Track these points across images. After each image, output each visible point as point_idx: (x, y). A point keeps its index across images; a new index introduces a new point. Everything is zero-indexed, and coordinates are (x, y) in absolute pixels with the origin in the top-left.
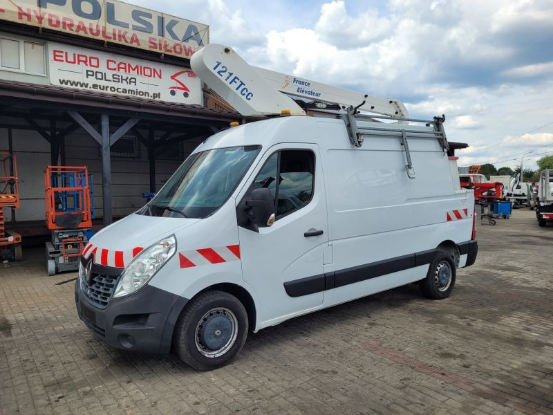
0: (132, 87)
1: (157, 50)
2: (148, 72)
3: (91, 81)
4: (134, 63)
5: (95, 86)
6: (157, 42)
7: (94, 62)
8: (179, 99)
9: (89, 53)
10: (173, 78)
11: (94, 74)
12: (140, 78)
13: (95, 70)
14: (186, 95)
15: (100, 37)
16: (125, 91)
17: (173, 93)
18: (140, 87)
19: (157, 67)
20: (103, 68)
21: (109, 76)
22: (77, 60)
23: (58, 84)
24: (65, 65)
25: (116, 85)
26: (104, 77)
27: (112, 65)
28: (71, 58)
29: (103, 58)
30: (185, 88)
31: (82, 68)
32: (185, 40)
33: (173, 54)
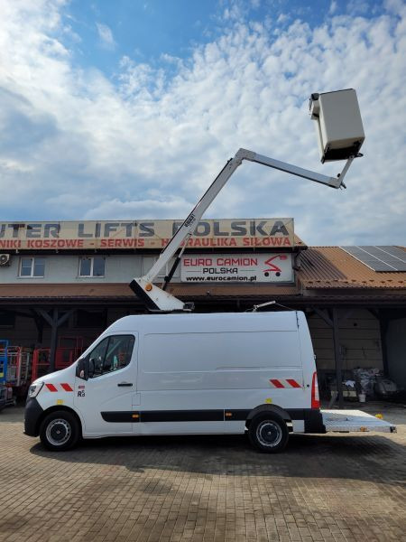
0: (235, 275)
1: (250, 246)
2: (246, 262)
3: (207, 275)
4: (236, 257)
5: (209, 278)
6: (250, 241)
7: (209, 262)
8: (272, 278)
9: (205, 257)
10: (267, 263)
11: (208, 270)
12: (240, 268)
13: (209, 267)
14: (278, 274)
15: (209, 246)
16: (229, 278)
17: (267, 275)
18: (241, 274)
19: (254, 257)
20: (214, 265)
21: (219, 270)
22: (198, 263)
23: (186, 280)
24: (190, 268)
25: (223, 276)
26: (215, 271)
27: (221, 262)
28: (194, 263)
29: (214, 258)
30: (277, 269)
31: (201, 267)
32: (273, 233)
33: (263, 246)
